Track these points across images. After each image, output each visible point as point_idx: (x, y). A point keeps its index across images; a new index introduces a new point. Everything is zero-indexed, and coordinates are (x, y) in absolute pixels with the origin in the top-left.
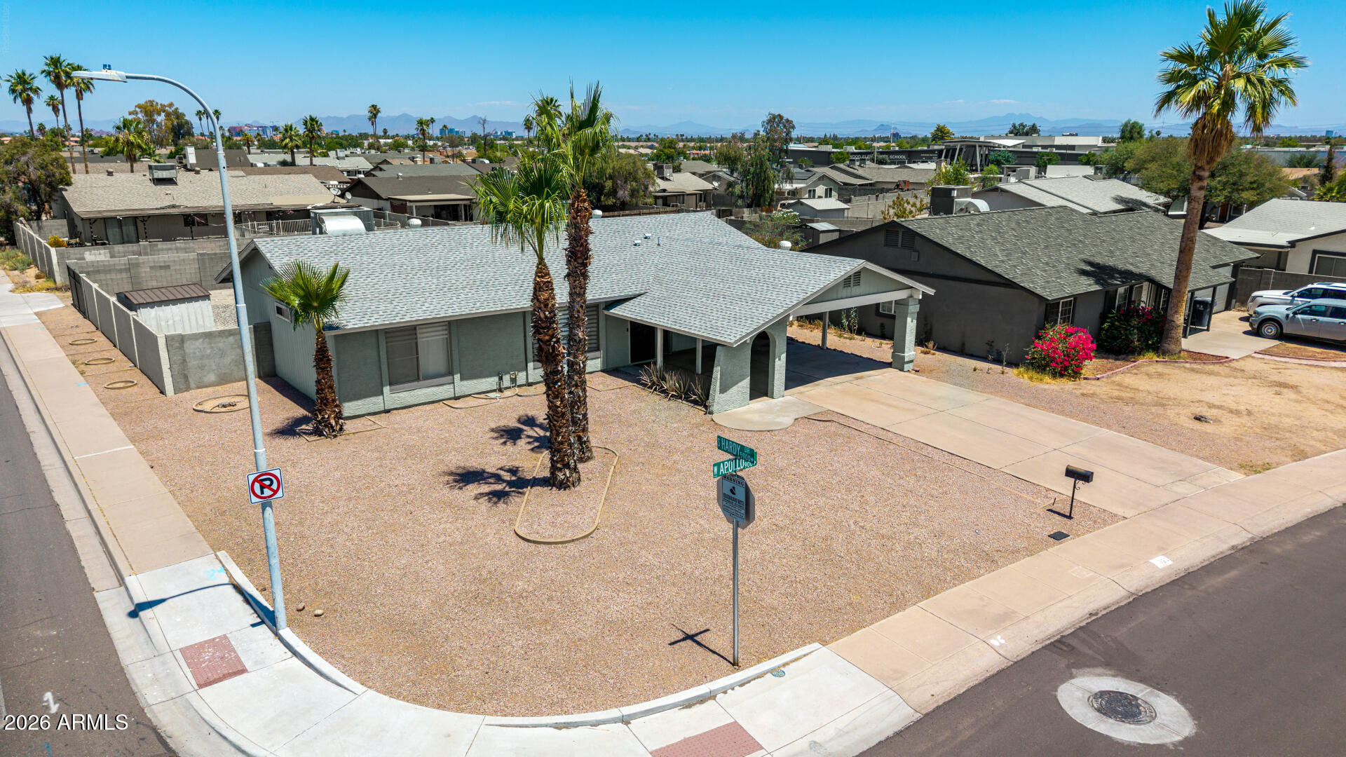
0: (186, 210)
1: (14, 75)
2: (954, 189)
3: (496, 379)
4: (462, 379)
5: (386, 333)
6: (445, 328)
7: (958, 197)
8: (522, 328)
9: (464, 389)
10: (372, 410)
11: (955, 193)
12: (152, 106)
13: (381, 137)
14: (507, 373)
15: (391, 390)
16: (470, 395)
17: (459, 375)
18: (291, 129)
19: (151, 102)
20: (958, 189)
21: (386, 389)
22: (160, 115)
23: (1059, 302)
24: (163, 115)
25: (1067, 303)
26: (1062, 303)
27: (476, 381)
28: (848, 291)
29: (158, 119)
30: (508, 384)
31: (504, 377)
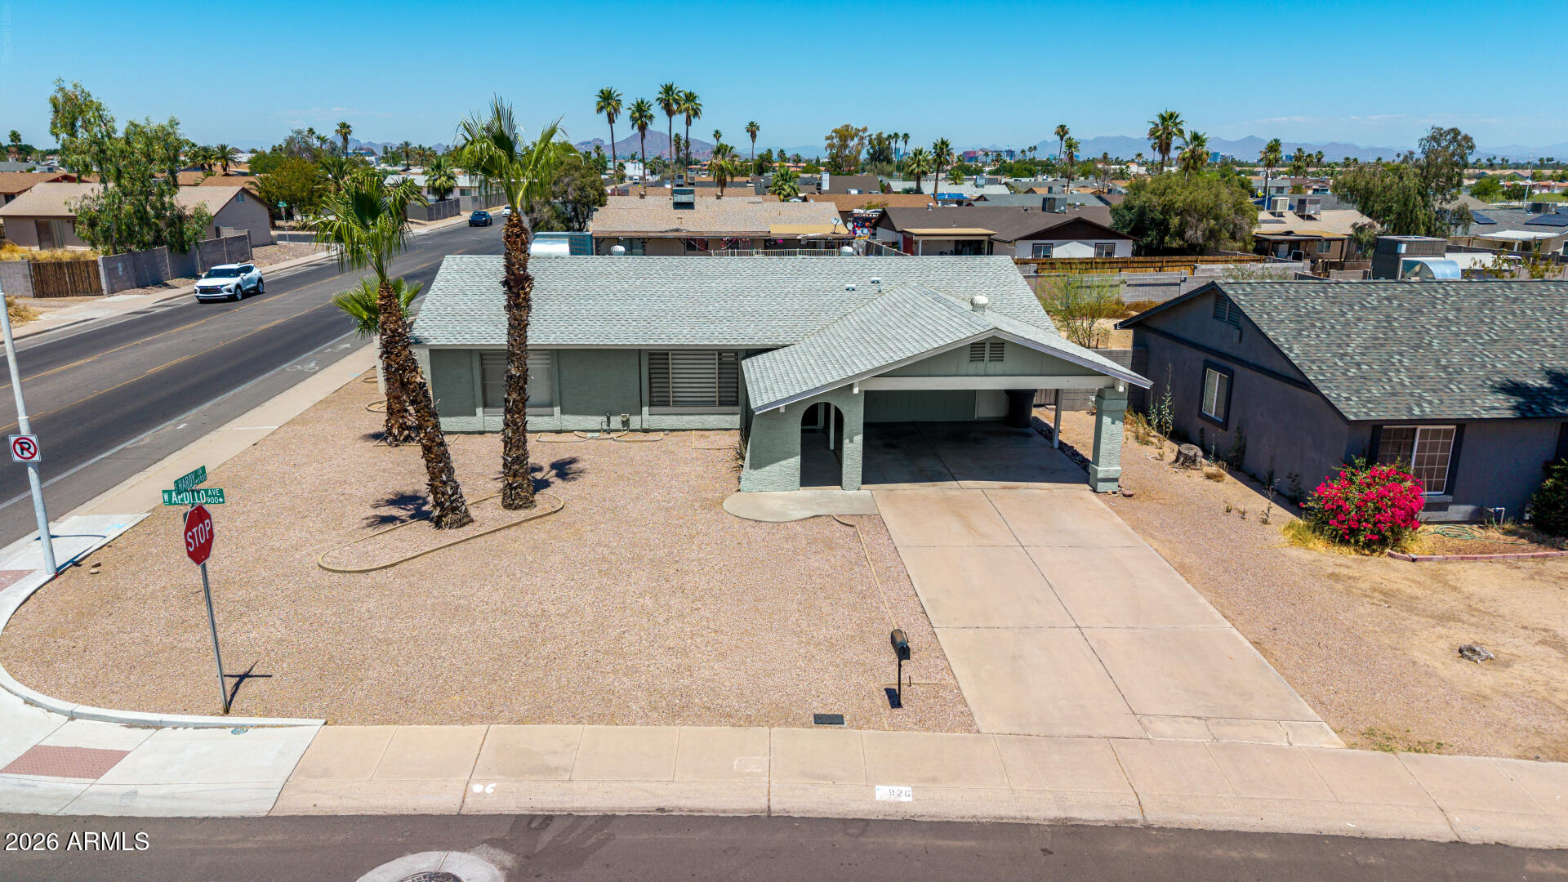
0: (689, 234)
1: (635, 104)
2: (1401, 242)
3: (604, 419)
4: (562, 412)
5: (481, 355)
6: (548, 357)
7: (1408, 253)
8: (638, 367)
9: (565, 423)
10: (464, 429)
11: (1403, 249)
12: (847, 130)
13: (1100, 162)
14: (617, 414)
15: (484, 412)
16: (572, 431)
17: (559, 408)
18: (920, 153)
19: (847, 126)
20: (1409, 243)
21: (479, 411)
22: (852, 140)
23: (1415, 429)
24: (856, 140)
25: (1436, 433)
26: (1422, 430)
27: (580, 418)
28: (980, 366)
29: (851, 144)
30: (620, 426)
31: (612, 418)
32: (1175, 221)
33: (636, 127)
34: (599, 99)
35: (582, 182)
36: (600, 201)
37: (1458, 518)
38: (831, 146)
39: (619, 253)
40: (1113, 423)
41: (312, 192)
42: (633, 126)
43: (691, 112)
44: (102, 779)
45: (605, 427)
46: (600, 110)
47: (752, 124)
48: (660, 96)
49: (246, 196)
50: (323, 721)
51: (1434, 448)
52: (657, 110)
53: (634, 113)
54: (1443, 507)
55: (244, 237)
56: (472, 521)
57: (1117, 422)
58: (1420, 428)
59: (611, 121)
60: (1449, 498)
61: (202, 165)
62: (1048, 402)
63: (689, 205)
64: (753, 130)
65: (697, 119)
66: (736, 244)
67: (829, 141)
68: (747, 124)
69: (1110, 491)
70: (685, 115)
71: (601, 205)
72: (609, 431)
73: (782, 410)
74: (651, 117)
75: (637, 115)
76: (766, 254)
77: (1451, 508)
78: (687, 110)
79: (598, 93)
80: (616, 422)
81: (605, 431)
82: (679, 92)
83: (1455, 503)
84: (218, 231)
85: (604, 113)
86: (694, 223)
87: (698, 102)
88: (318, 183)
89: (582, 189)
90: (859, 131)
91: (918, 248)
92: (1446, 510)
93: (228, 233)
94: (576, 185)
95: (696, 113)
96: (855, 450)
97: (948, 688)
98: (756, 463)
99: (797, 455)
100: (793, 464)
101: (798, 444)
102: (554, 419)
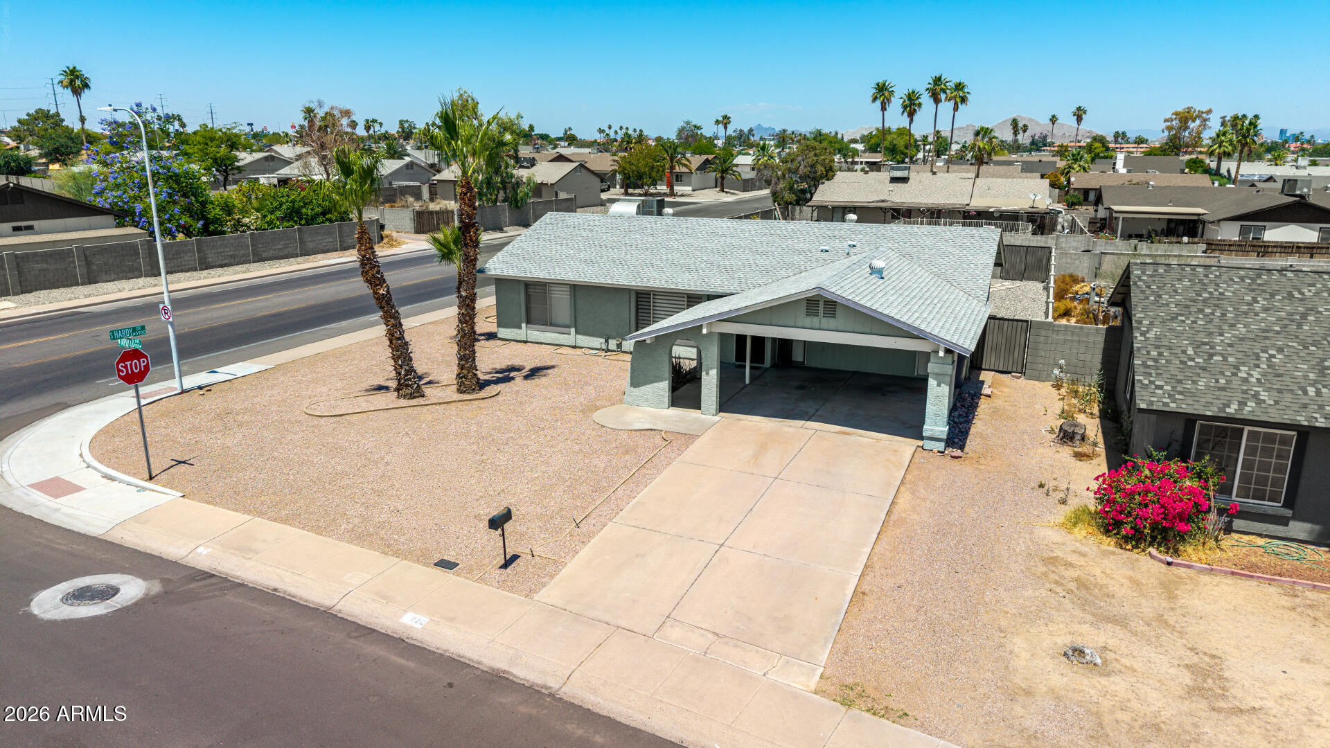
3: (604, 341)
4: (577, 333)
5: (526, 284)
8: (628, 303)
9: (578, 341)
10: (516, 338)
12: (1189, 112)
14: (613, 338)
15: (527, 327)
16: (583, 348)
17: (574, 329)
19: (1189, 108)
21: (524, 325)
22: (1194, 121)
23: (1243, 429)
24: (1198, 122)
25: (1270, 439)
26: (1249, 432)
27: (588, 338)
28: (816, 320)
29: (1192, 125)
30: (615, 348)
31: (610, 341)
33: (906, 114)
34: (875, 91)
35: (813, 160)
36: (827, 176)
37: (1302, 536)
38: (1170, 129)
39: (851, 221)
40: (939, 385)
41: (653, 167)
42: (903, 112)
43: (958, 100)
44: (57, 500)
45: (604, 347)
46: (875, 99)
47: (1079, 109)
48: (930, 86)
49: (583, 170)
50: (182, 494)
51: (1267, 452)
52: (926, 100)
53: (904, 102)
54: (1283, 521)
55: (571, 199)
56: (423, 396)
57: (943, 385)
58: (1247, 429)
59: (883, 109)
60: (1289, 513)
61: (626, 148)
62: (1015, 369)
63: (904, 180)
64: (1079, 115)
65: (964, 105)
66: (935, 215)
67: (1168, 124)
68: (1074, 109)
69: (935, 450)
70: (952, 102)
71: (828, 180)
72: (607, 350)
73: (648, 342)
74: (920, 105)
75: (907, 102)
76: (964, 225)
77: (1292, 523)
78: (955, 97)
79: (874, 85)
80: (613, 344)
81: (603, 350)
82: (947, 82)
83: (1294, 518)
84: (557, 193)
85: (878, 103)
86: (901, 196)
87: (966, 91)
88: (658, 161)
89: (813, 166)
90: (1203, 112)
91: (1118, 225)
92: (1286, 525)
93: (562, 195)
94: (808, 162)
95: (963, 100)
96: (710, 382)
97: (558, 564)
98: (635, 383)
99: (666, 380)
100: (663, 387)
101: (666, 371)
102: (571, 337)
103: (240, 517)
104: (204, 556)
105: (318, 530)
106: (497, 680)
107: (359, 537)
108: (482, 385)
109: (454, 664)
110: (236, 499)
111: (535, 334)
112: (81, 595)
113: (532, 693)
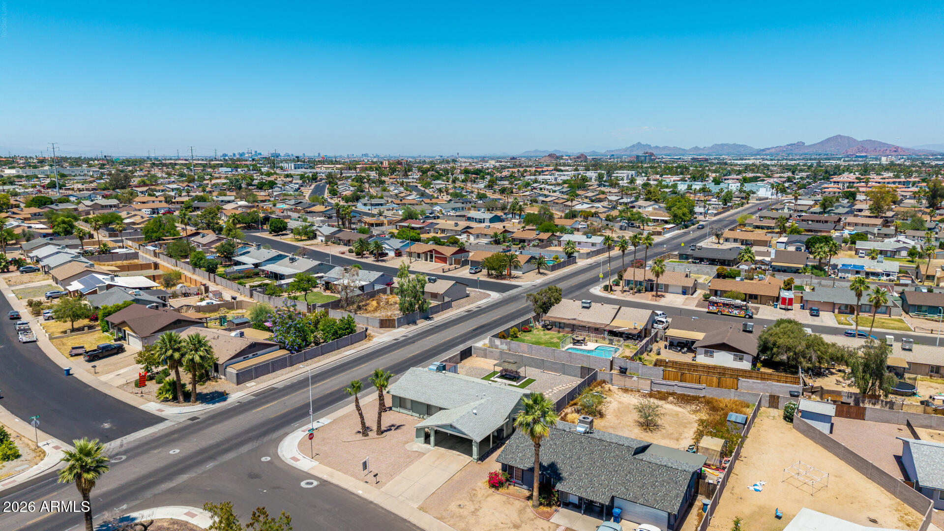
17: (412, 411)
21: (399, 408)
27: (415, 414)
32: (775, 350)
41: (500, 265)
49: (457, 284)
50: (320, 463)
51: (518, 472)
55: (450, 301)
56: (367, 435)
69: (475, 461)
71: (557, 303)
77: (523, 485)
80: (421, 416)
84: (443, 298)
88: (503, 262)
96: (432, 439)
97: (386, 484)
98: (417, 437)
99: (422, 437)
100: (423, 439)
101: (423, 435)
102: (411, 413)
103: (330, 469)
104: (325, 477)
105: (345, 473)
106: (371, 502)
107: (352, 475)
108: (382, 433)
109: (366, 500)
110: (329, 464)
111: (402, 410)
112: (308, 483)
113: (376, 504)
